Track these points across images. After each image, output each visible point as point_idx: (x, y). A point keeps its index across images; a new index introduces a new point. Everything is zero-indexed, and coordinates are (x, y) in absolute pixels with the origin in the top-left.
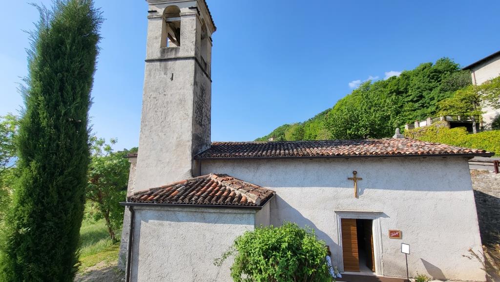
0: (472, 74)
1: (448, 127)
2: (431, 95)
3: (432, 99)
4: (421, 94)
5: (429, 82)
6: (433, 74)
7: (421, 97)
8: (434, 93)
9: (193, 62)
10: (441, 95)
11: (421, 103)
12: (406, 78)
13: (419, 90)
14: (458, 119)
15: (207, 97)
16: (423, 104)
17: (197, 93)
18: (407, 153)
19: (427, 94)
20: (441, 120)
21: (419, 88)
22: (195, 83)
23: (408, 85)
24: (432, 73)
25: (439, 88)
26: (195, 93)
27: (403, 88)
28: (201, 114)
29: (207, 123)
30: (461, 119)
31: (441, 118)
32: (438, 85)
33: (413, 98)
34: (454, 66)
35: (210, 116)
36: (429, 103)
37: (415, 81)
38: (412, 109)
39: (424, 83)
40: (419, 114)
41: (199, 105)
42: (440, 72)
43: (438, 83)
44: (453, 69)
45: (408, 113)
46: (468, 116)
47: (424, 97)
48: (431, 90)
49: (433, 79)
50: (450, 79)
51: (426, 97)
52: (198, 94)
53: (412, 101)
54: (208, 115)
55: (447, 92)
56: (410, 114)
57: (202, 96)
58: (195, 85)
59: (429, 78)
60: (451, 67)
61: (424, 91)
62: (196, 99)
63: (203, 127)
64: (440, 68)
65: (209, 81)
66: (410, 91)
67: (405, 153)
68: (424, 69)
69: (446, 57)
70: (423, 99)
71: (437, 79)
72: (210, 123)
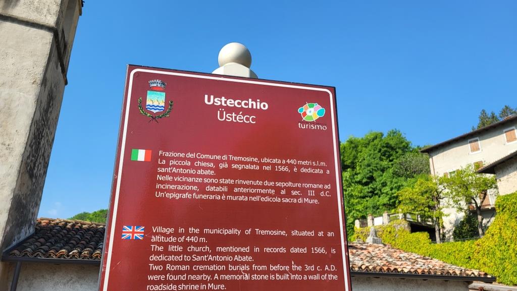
0: (430, 160)
1: (408, 230)
2: (384, 179)
3: (384, 184)
4: (371, 174)
5: (381, 160)
6: (385, 149)
7: (372, 179)
8: (386, 176)
9: (48, 37)
10: (395, 180)
11: (371, 188)
12: (353, 148)
13: (369, 168)
14: (418, 220)
15: (53, 115)
16: (374, 189)
17: (41, 103)
18: (406, 270)
19: (379, 176)
20: (400, 218)
21: (369, 165)
22: (44, 82)
23: (355, 157)
24: (383, 147)
25: (391, 171)
26: (39, 101)
27: (350, 161)
28: (37, 149)
29: (42, 172)
30: (422, 220)
31: (401, 215)
32: (390, 166)
33: (363, 179)
34: (406, 143)
35: (49, 156)
36: (380, 190)
37: (365, 154)
38: (362, 195)
39: (374, 158)
40: (371, 205)
41: (38, 130)
42: (392, 149)
43: (390, 163)
44: (405, 148)
45: (357, 201)
46: (430, 217)
47: (375, 180)
48: (383, 170)
49: (384, 155)
50: (404, 160)
51: (377, 180)
52: (43, 105)
53: (360, 182)
54: (46, 155)
55: (400, 178)
56: (359, 203)
57: (46, 111)
58: (43, 87)
59: (380, 154)
60: (403, 144)
61: (375, 170)
62: (38, 117)
63: (34, 180)
64: (392, 143)
65: (63, 82)
66: (358, 168)
67: (402, 270)
68: (373, 140)
69: (398, 130)
70: (374, 182)
71: (389, 156)
72: (45, 173)
